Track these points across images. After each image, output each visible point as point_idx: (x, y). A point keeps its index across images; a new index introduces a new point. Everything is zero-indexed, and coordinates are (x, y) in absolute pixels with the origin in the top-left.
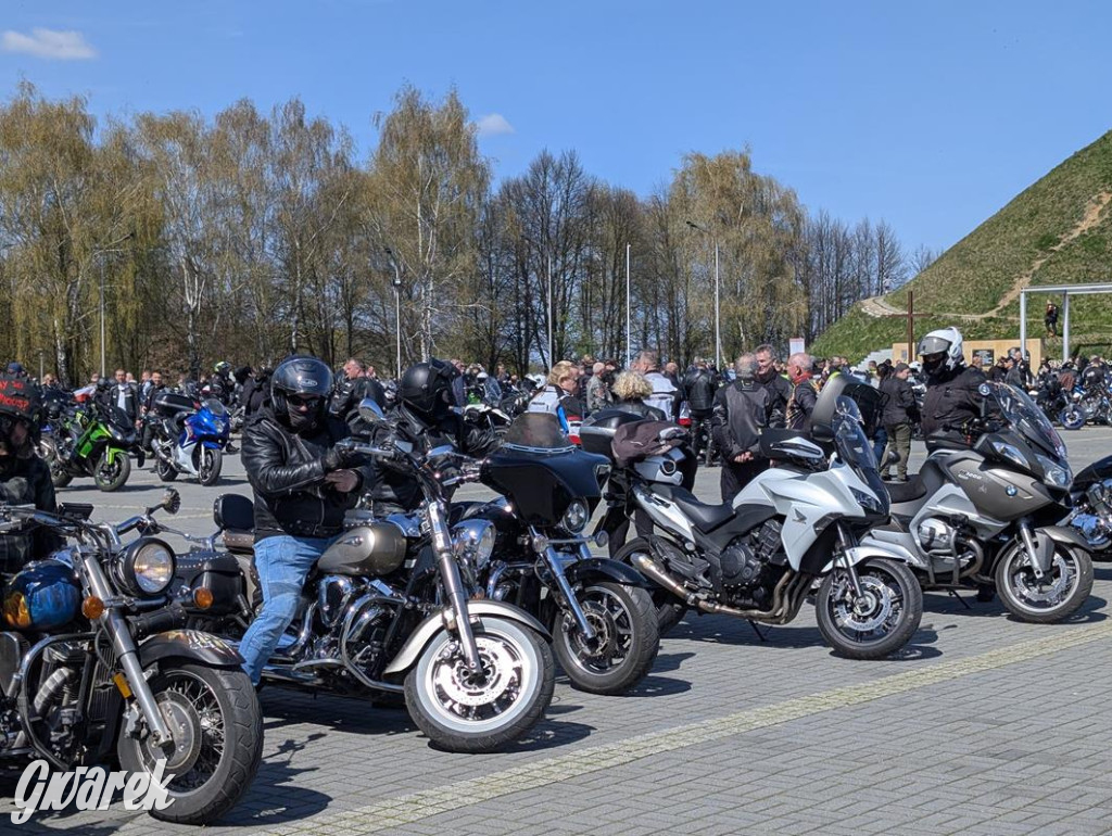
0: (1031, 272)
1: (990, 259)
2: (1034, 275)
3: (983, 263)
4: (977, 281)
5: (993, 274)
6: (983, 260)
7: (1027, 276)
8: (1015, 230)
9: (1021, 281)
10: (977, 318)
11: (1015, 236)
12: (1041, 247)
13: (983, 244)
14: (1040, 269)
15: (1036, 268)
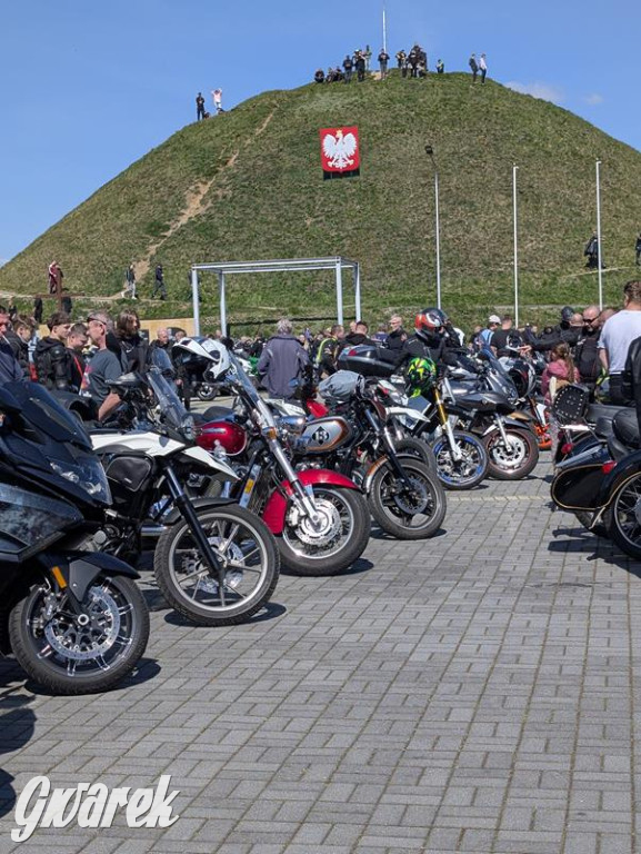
0: (149, 256)
1: (100, 246)
2: (152, 258)
3: (93, 248)
4: (93, 266)
5: (109, 259)
6: (92, 245)
7: (145, 260)
8: (117, 217)
9: (140, 265)
10: (109, 300)
11: (120, 223)
12: (152, 233)
13: (85, 230)
14: (157, 253)
15: (153, 252)
